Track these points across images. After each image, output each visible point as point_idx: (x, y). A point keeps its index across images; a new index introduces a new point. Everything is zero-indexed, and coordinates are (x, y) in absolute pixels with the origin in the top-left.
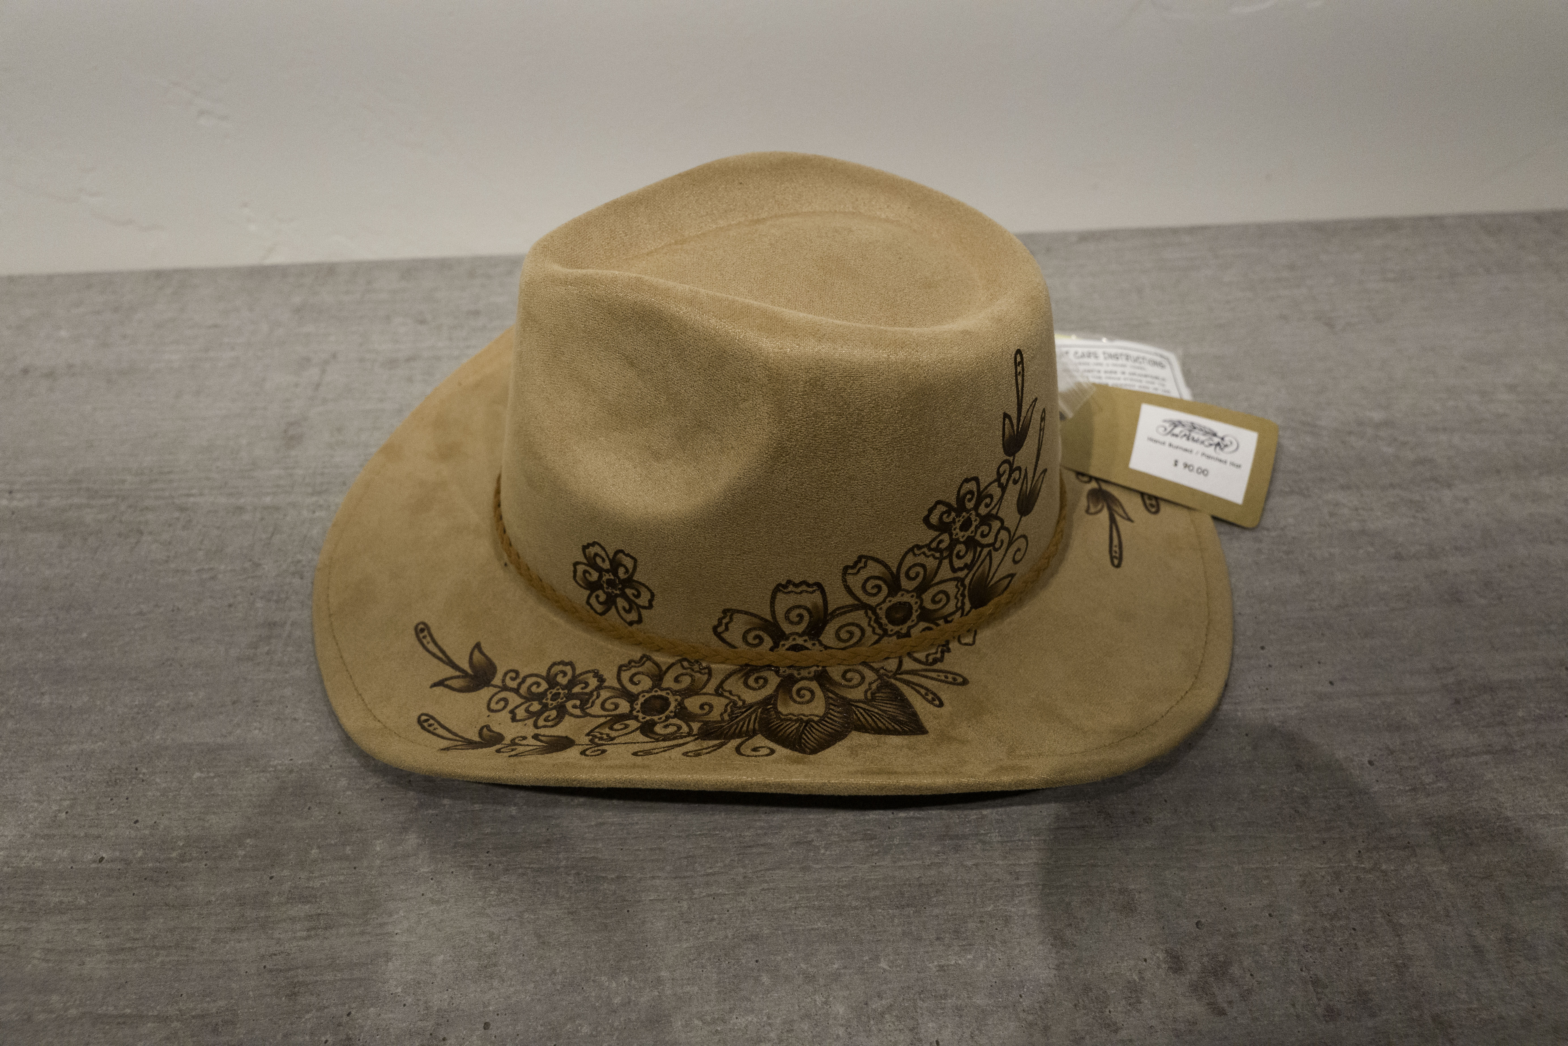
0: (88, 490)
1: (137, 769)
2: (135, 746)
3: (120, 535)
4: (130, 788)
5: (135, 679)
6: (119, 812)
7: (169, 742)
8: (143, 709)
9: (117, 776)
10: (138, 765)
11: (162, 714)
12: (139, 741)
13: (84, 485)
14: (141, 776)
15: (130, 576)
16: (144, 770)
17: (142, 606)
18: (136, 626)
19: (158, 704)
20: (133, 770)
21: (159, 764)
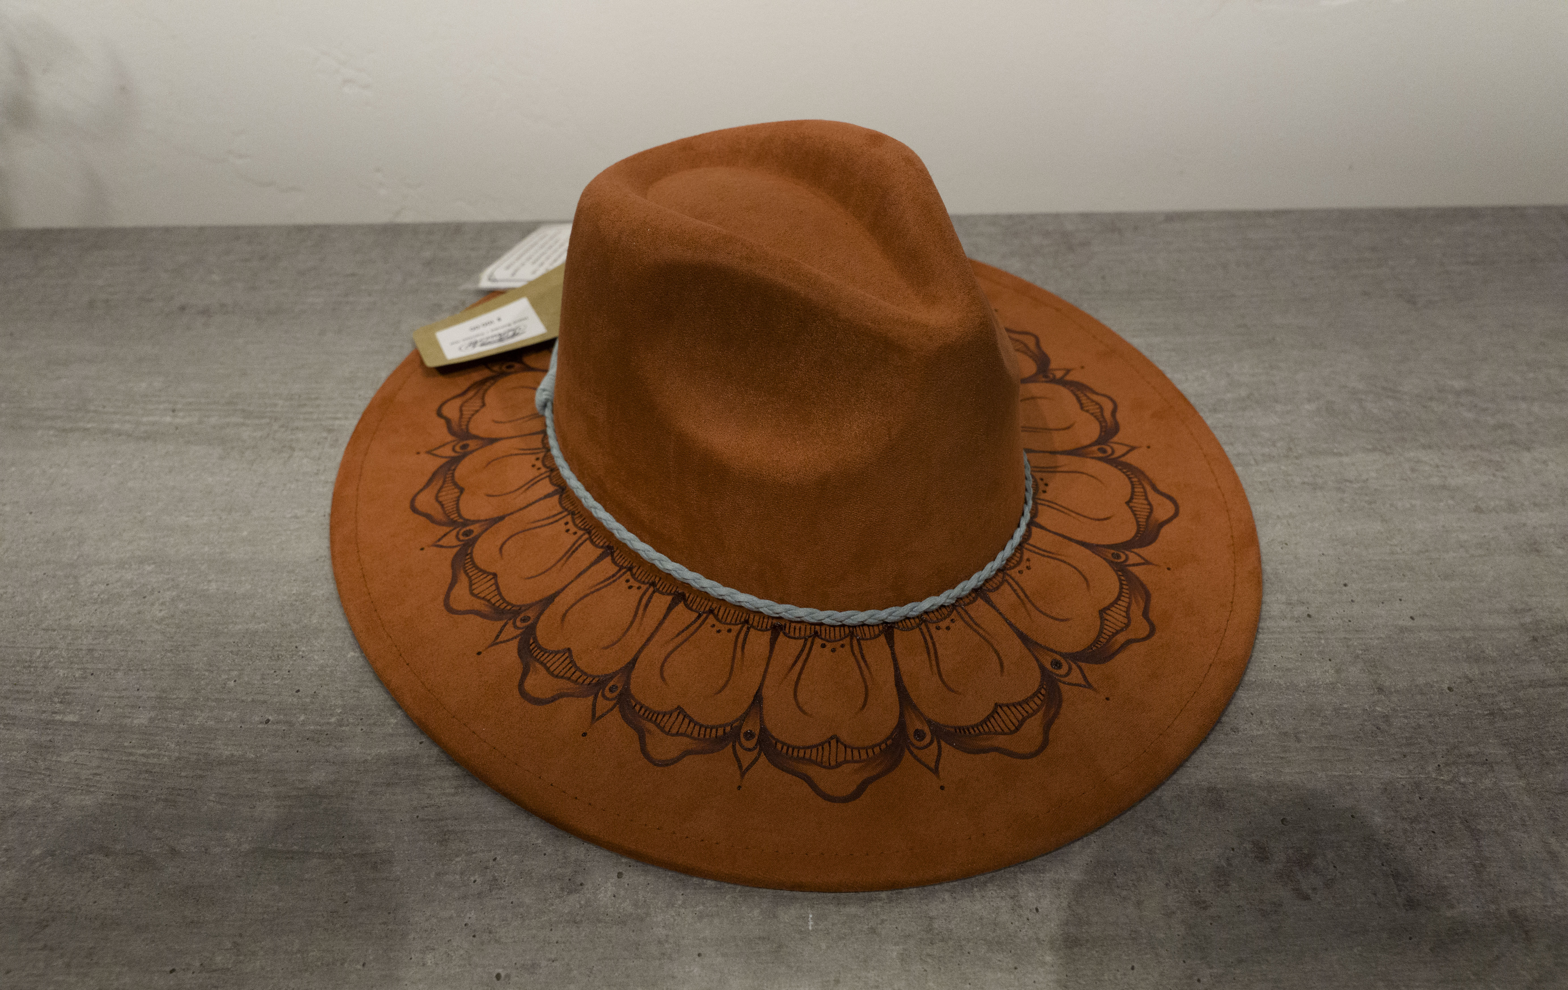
0: (243, 411)
1: (296, 647)
2: (294, 628)
3: (274, 450)
4: (291, 663)
5: (293, 571)
6: (282, 683)
7: (325, 626)
8: (301, 597)
9: (280, 653)
10: (297, 644)
11: (318, 602)
12: (297, 624)
13: (240, 407)
14: (301, 653)
15: (285, 485)
16: (303, 649)
17: (296, 511)
18: (292, 527)
19: (313, 594)
20: (294, 648)
21: (316, 644)
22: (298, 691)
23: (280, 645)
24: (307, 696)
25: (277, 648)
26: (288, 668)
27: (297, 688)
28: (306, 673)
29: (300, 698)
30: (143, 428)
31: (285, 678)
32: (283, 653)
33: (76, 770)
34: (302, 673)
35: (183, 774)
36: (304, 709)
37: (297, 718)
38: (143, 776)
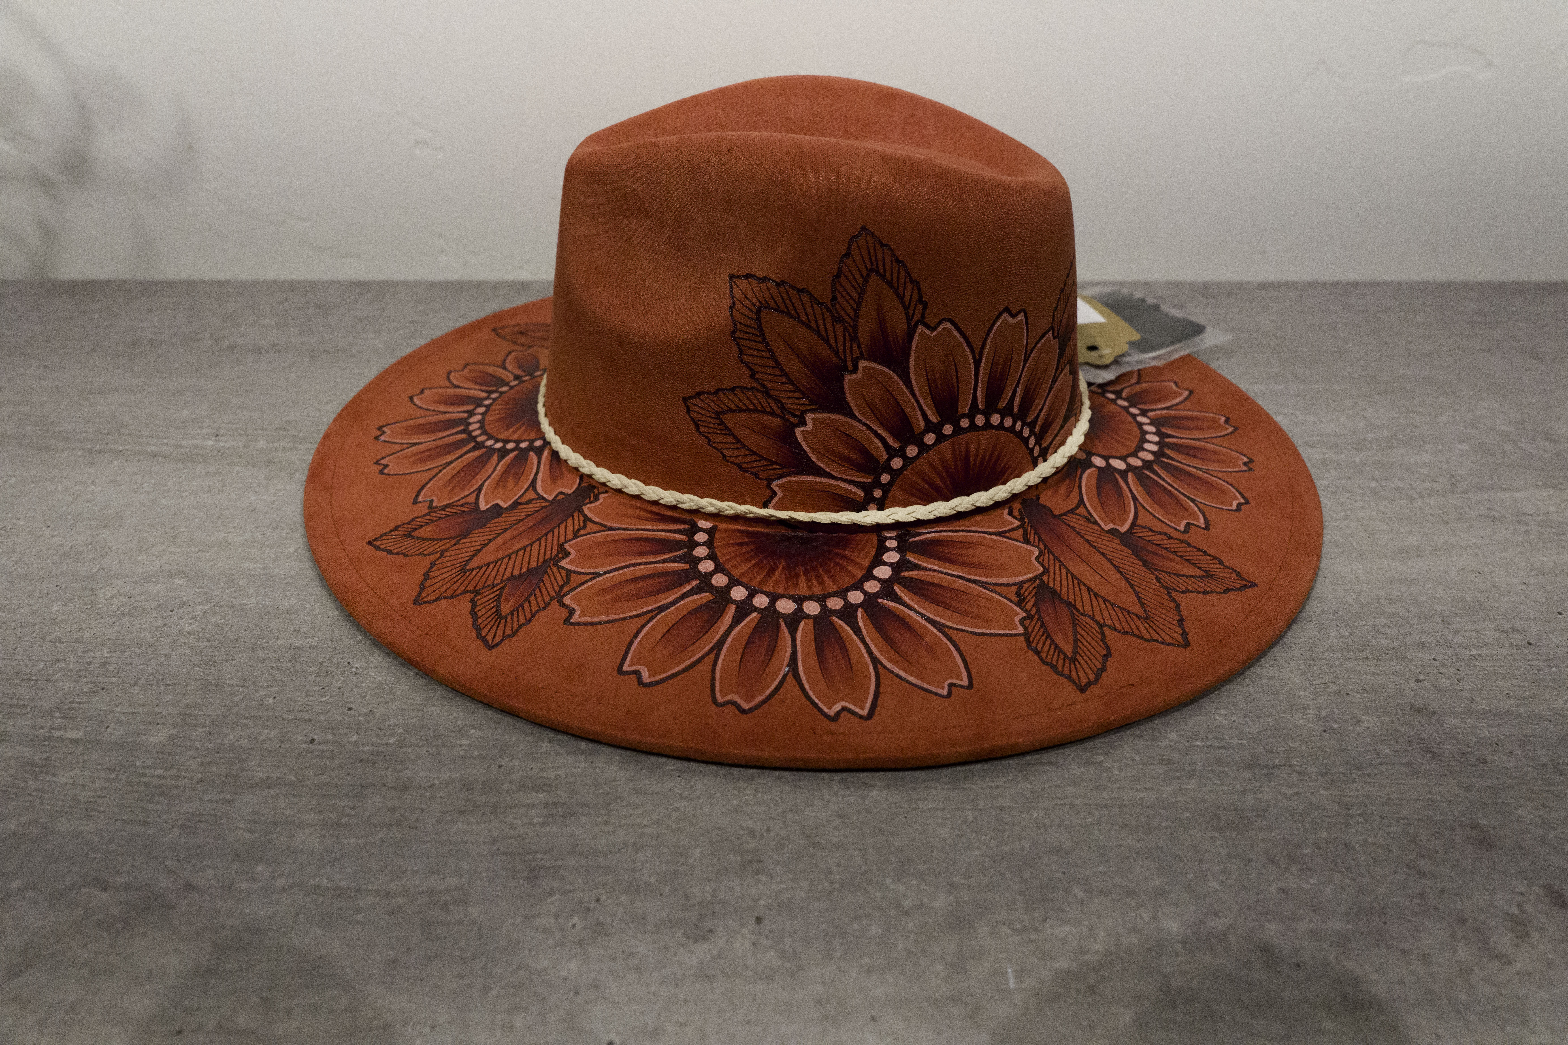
22: (350, 709)
23: (330, 661)
24: (360, 715)
25: (326, 664)
26: (339, 685)
27: (349, 705)
28: (360, 690)
29: (353, 716)
30: (181, 451)
31: (335, 696)
32: (333, 669)
33: (75, 792)
34: (355, 690)
35: (206, 797)
36: (358, 729)
37: (349, 738)
38: (156, 799)
